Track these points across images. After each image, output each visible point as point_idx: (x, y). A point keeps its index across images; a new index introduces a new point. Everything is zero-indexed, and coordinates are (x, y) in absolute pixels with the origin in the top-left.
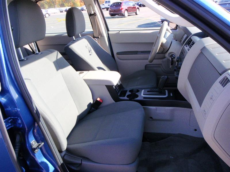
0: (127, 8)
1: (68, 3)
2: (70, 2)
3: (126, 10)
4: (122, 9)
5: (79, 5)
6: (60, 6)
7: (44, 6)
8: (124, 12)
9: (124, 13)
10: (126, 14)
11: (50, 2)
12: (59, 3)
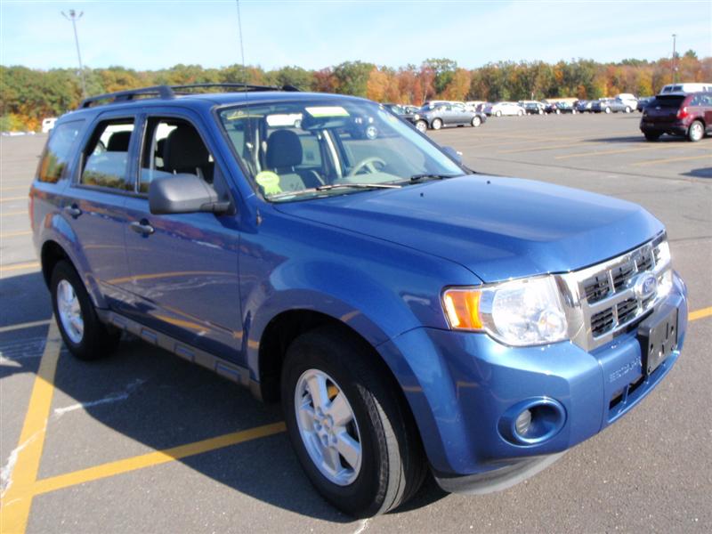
0: (703, 115)
1: (571, 88)
2: (578, 83)
3: (698, 119)
4: (683, 115)
5: (606, 93)
6: (543, 96)
7: (497, 94)
8: (690, 126)
9: (687, 129)
10: (697, 132)
11: (517, 83)
12: (544, 88)
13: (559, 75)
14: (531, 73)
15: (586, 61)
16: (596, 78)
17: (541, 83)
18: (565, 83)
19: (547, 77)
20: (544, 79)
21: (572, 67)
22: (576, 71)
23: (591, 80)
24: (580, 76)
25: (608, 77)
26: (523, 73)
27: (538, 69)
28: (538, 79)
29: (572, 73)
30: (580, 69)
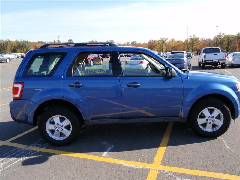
0: (92, 59)
1: (21, 50)
2: (24, 48)
4: (88, 59)
6: (11, 52)
9: (90, 63)
12: (11, 49)
13: (16, 45)
14: (5, 44)
15: (25, 41)
16: (30, 47)
17: (10, 47)
18: (18, 48)
19: (12, 46)
20: (11, 46)
21: (21, 42)
22: (23, 44)
23: (28, 47)
24: (24, 46)
25: (34, 47)
26: (2, 43)
27: (8, 43)
28: (8, 46)
29: (21, 45)
30: (24, 43)
